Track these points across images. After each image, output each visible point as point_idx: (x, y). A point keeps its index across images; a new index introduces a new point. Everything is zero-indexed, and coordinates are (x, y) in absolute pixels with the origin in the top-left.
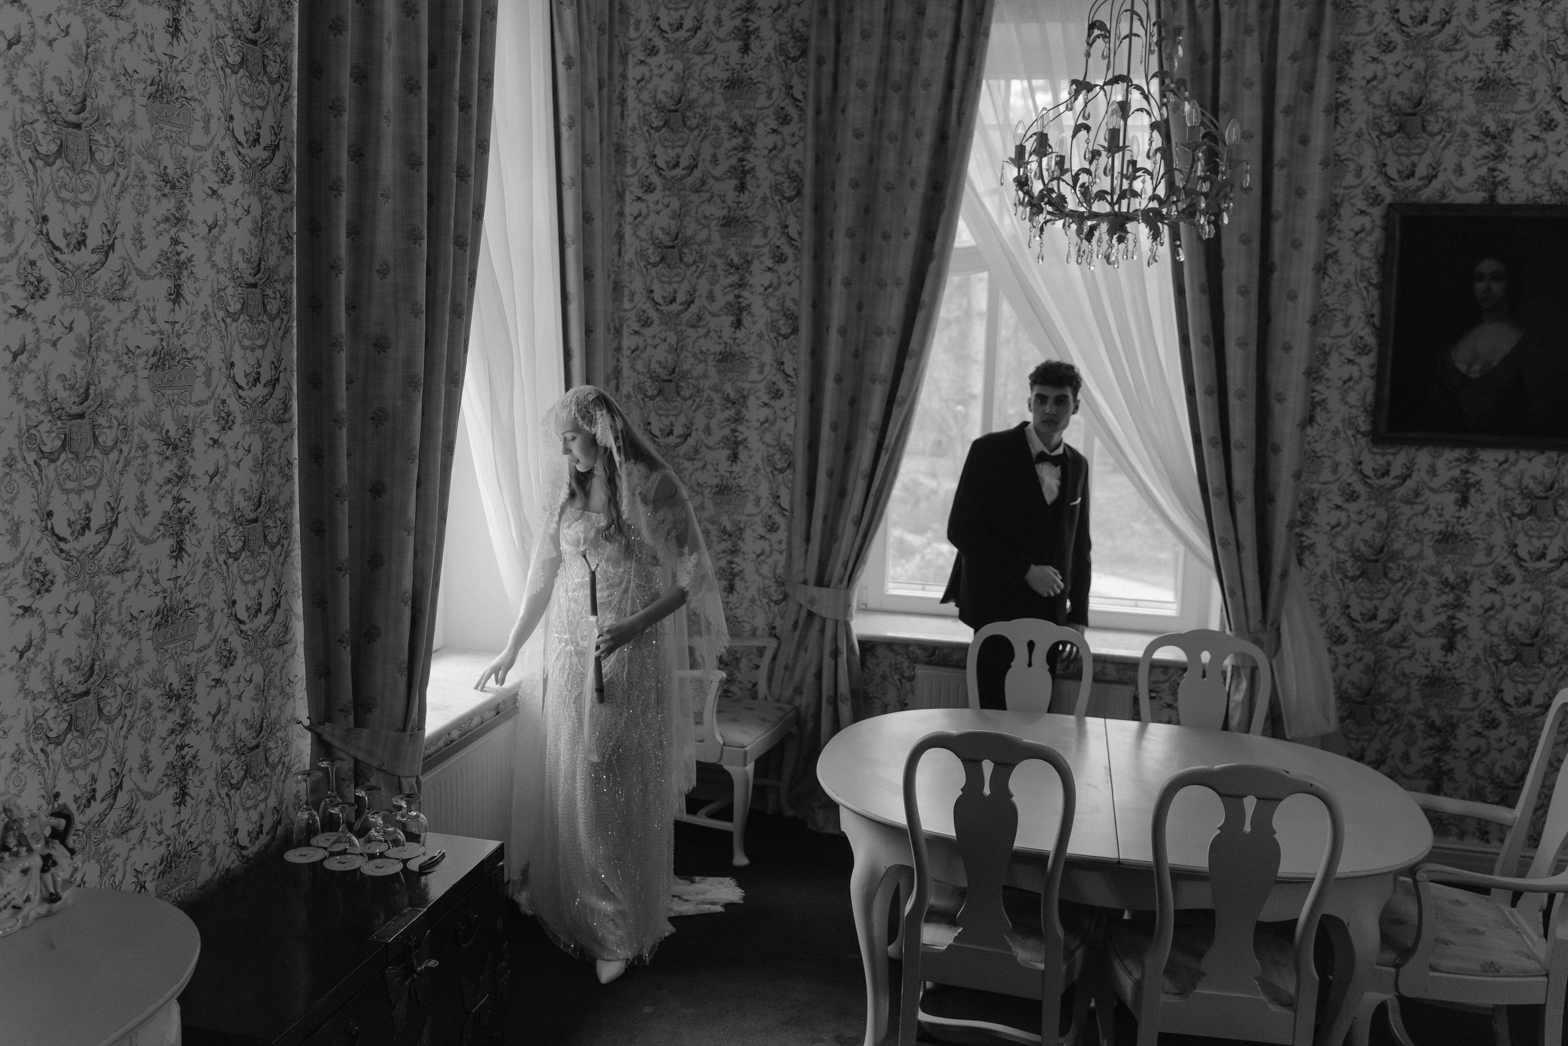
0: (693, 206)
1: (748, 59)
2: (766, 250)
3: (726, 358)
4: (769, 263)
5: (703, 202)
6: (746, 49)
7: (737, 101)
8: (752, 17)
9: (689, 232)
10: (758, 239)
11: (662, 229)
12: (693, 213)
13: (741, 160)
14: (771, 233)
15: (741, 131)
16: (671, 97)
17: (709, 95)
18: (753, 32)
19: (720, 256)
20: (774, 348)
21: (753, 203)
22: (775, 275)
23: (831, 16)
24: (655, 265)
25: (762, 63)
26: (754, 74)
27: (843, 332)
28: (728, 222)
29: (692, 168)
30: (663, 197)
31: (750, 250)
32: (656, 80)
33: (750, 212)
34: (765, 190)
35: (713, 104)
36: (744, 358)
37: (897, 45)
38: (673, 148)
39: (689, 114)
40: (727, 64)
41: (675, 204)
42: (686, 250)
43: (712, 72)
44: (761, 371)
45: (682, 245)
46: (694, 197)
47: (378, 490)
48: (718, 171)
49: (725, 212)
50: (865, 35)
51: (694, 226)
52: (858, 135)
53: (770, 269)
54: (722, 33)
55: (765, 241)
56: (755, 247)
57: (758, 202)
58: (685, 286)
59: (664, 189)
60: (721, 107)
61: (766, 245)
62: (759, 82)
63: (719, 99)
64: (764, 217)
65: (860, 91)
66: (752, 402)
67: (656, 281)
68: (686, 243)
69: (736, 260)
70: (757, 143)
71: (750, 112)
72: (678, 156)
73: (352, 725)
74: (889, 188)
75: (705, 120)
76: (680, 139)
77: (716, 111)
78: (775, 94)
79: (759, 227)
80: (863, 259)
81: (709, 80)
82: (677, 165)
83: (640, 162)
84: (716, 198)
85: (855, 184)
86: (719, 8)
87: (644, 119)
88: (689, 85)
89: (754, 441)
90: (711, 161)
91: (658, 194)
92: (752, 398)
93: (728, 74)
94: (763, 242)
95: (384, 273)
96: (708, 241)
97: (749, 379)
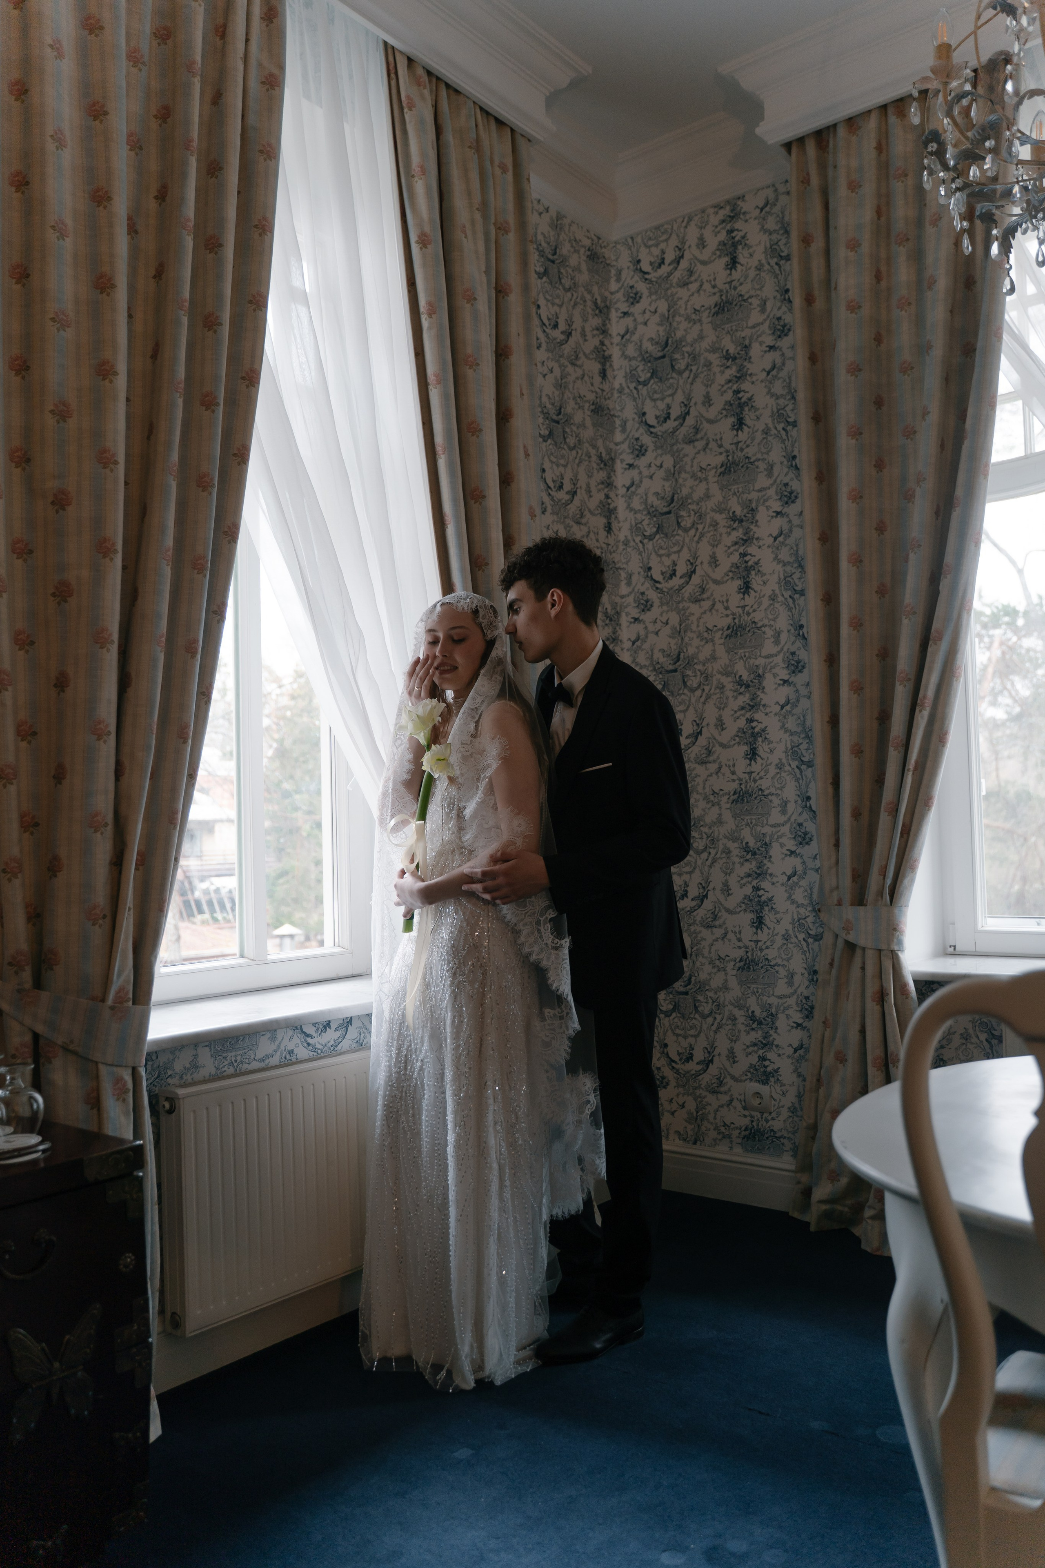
0: (687, 460)
1: (736, 275)
2: (772, 492)
3: (735, 632)
4: (777, 506)
5: (698, 453)
6: (733, 263)
7: (727, 327)
8: (738, 225)
9: (685, 491)
10: (762, 481)
11: (657, 494)
12: (688, 468)
13: (738, 392)
14: (776, 470)
15: (734, 359)
16: (657, 343)
17: (697, 327)
18: (739, 242)
19: (721, 512)
20: (790, 610)
21: (753, 439)
22: (785, 519)
23: (815, 181)
24: (651, 538)
25: (752, 273)
26: (744, 289)
27: (857, 560)
28: (728, 469)
29: (683, 417)
30: (656, 458)
31: (754, 495)
32: (641, 329)
33: (750, 451)
34: (766, 419)
35: (701, 337)
36: (756, 627)
37: (898, 186)
38: (662, 399)
39: (677, 356)
40: (714, 287)
41: (668, 461)
42: (682, 513)
43: (698, 301)
44: (777, 642)
45: (679, 509)
46: (689, 449)
47: (61, 683)
48: (712, 413)
49: (722, 458)
50: (854, 186)
51: (690, 482)
52: (854, 307)
53: (778, 513)
54: (706, 255)
55: (771, 481)
56: (760, 491)
57: (759, 436)
58: (685, 555)
59: (656, 448)
60: (711, 336)
61: (772, 485)
62: (751, 297)
63: (708, 329)
64: (767, 453)
65: (851, 254)
66: (769, 682)
67: (653, 556)
68: (683, 505)
69: (739, 511)
70: (752, 368)
71: (743, 335)
72: (669, 407)
73: (28, 985)
74: (906, 369)
75: (694, 357)
76: (669, 388)
77: (705, 344)
78: (769, 305)
79: (762, 466)
80: (879, 465)
81: (696, 311)
82: (668, 417)
83: (629, 425)
84: (712, 445)
85: (855, 370)
86: (701, 228)
87: (632, 376)
88: (675, 324)
89: (775, 733)
90: (704, 403)
91: (650, 456)
92: (769, 676)
93: (716, 298)
94: (767, 482)
95: (62, 414)
96: (708, 496)
97: (764, 653)
